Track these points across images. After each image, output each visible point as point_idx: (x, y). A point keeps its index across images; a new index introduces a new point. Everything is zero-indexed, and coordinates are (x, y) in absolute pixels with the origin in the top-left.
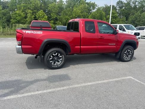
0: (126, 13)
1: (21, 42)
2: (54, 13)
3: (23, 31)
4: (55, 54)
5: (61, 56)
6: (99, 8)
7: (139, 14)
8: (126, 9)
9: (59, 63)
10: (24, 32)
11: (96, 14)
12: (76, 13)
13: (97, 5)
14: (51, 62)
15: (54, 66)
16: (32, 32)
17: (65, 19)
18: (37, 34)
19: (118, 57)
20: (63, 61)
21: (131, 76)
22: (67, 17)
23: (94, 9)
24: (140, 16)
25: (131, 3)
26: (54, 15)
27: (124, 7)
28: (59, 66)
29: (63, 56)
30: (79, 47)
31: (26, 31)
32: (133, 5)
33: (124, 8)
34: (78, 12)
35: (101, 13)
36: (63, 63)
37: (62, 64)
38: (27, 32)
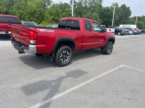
0: (79, 12)
1: (35, 41)
2: (3, 6)
3: (37, 29)
4: (64, 51)
5: (69, 54)
6: (54, 4)
7: (91, 13)
8: (79, 8)
9: (67, 60)
10: (39, 30)
11: (52, 11)
12: (31, 7)
13: (53, 2)
14: (61, 60)
15: (63, 63)
16: (46, 31)
17: (19, 13)
18: (50, 32)
19: (104, 51)
20: (70, 58)
21: (122, 64)
22: (21, 11)
23: (49, 5)
24: (91, 15)
25: (83, 3)
26: (3, 8)
27: (76, 5)
28: (67, 63)
29: (71, 53)
30: (81, 44)
31: (40, 29)
32: (84, 5)
33: (76, 7)
34: (34, 7)
35: (57, 10)
36: (70, 59)
37: (69, 61)
38: (42, 30)
